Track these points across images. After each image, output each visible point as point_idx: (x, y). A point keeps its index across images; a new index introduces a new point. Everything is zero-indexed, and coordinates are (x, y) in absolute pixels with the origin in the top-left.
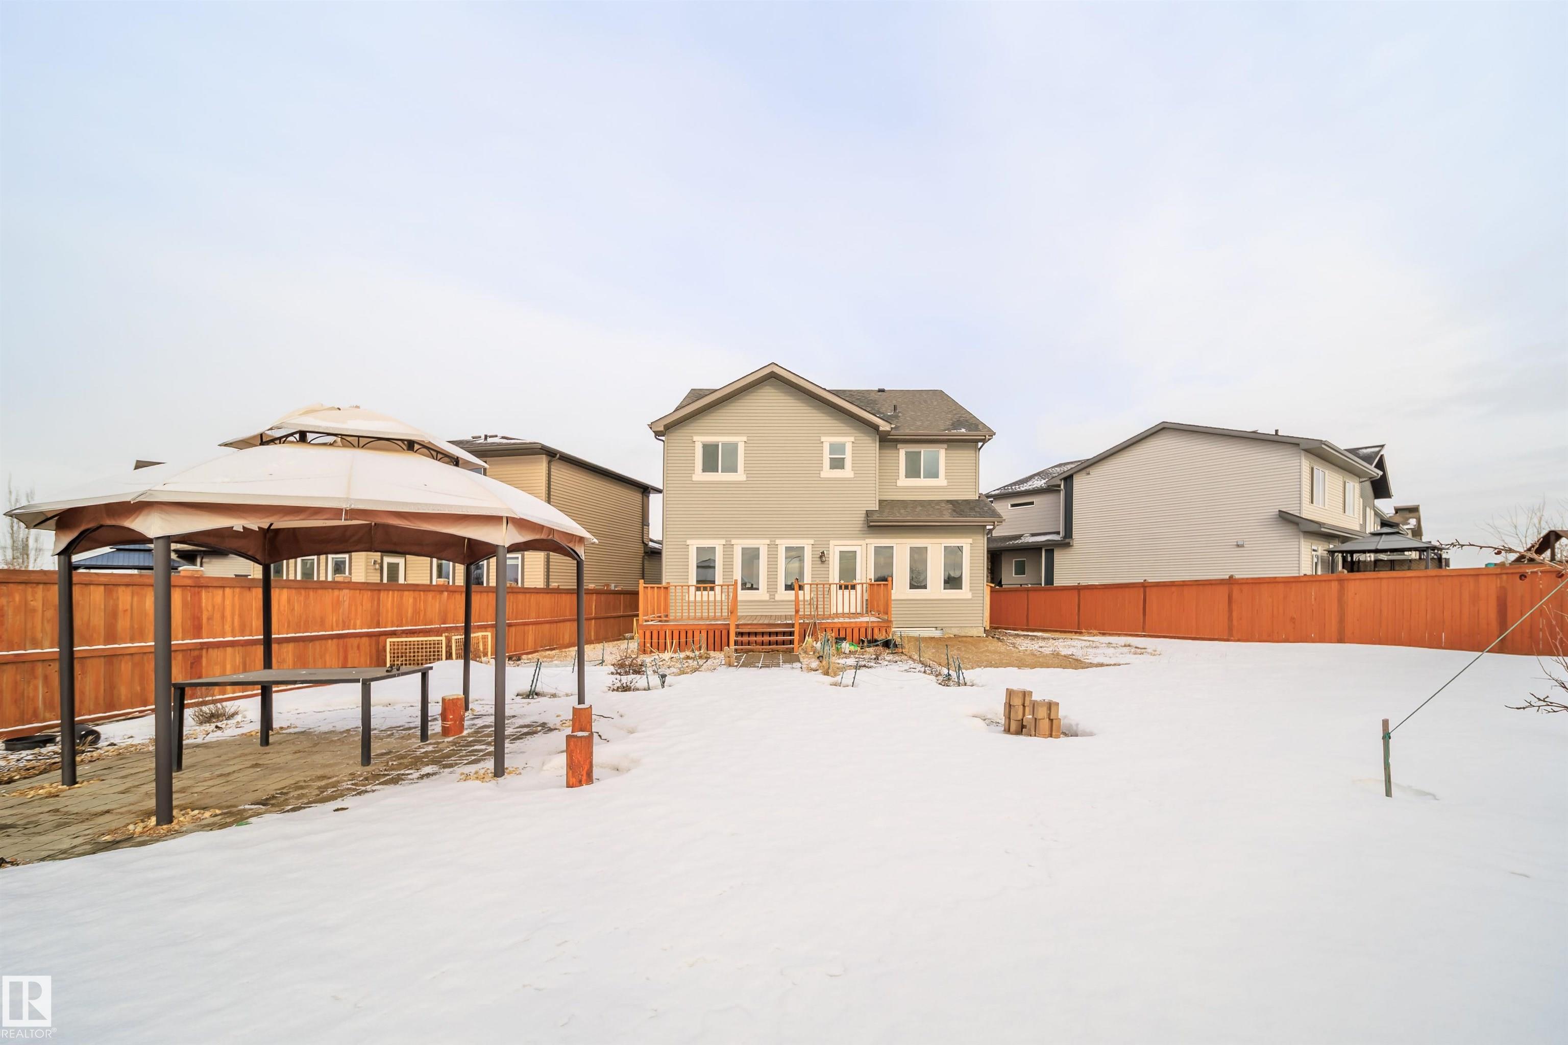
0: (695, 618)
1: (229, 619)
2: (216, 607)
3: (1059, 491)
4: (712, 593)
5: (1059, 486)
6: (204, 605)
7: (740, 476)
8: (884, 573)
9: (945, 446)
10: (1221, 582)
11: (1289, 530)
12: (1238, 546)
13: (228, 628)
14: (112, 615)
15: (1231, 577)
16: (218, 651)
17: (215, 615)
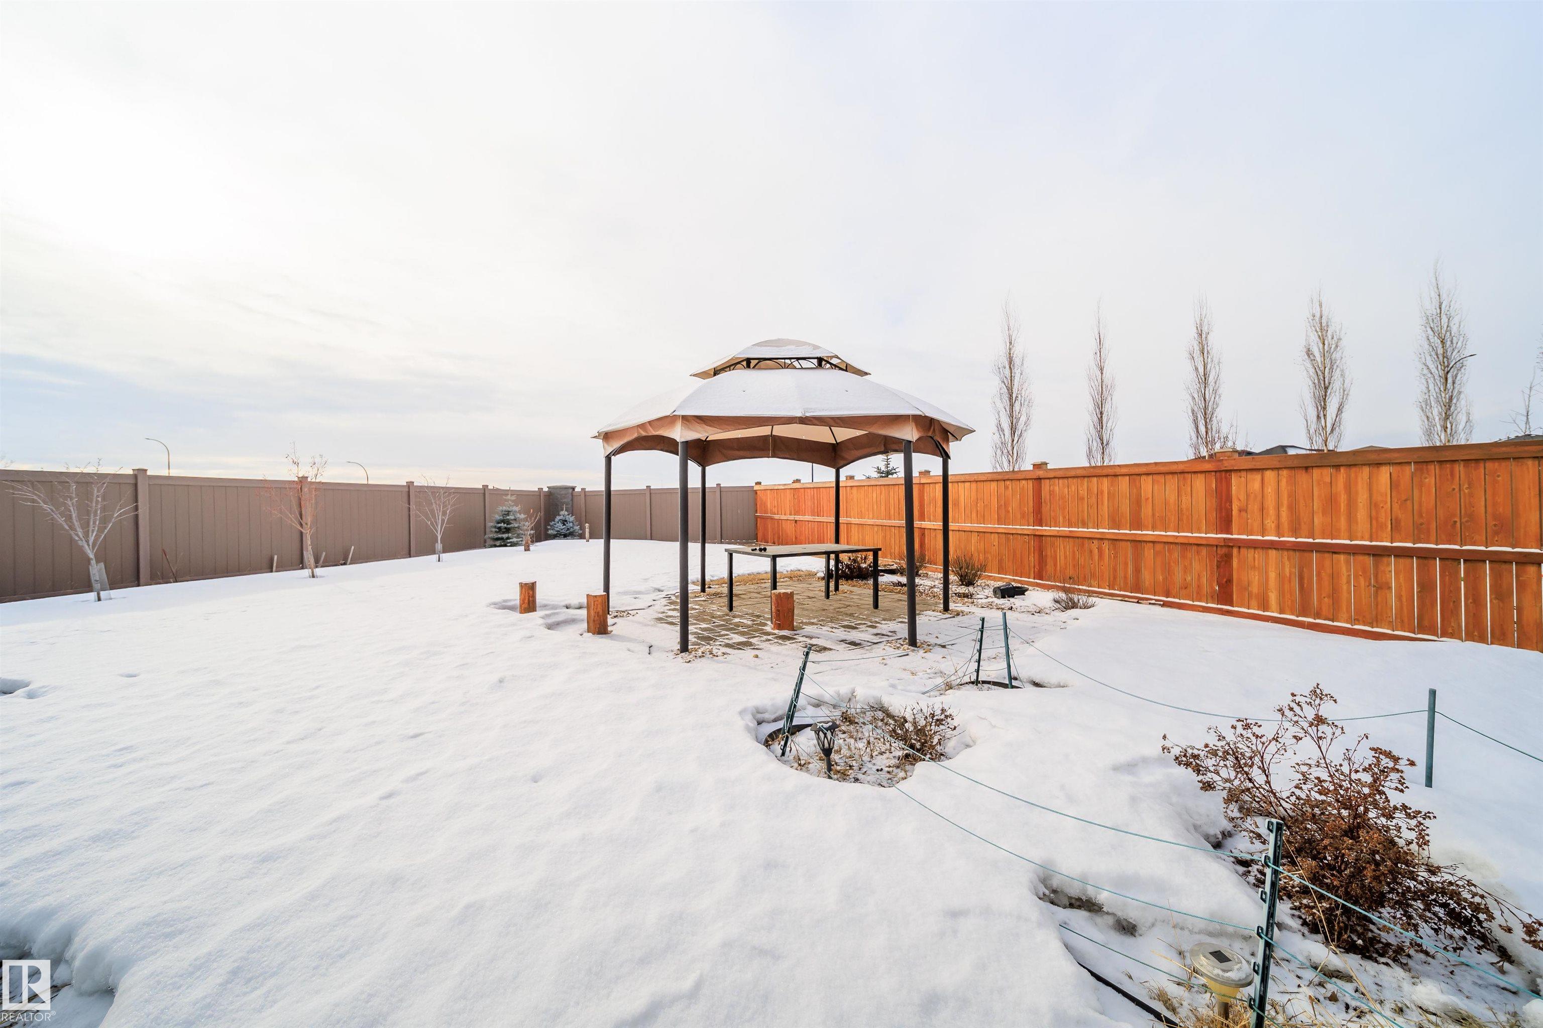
1: (1272, 512)
2: (1252, 496)
6: (1233, 492)
13: (1270, 523)
14: (1137, 503)
16: (1255, 553)
17: (1249, 506)
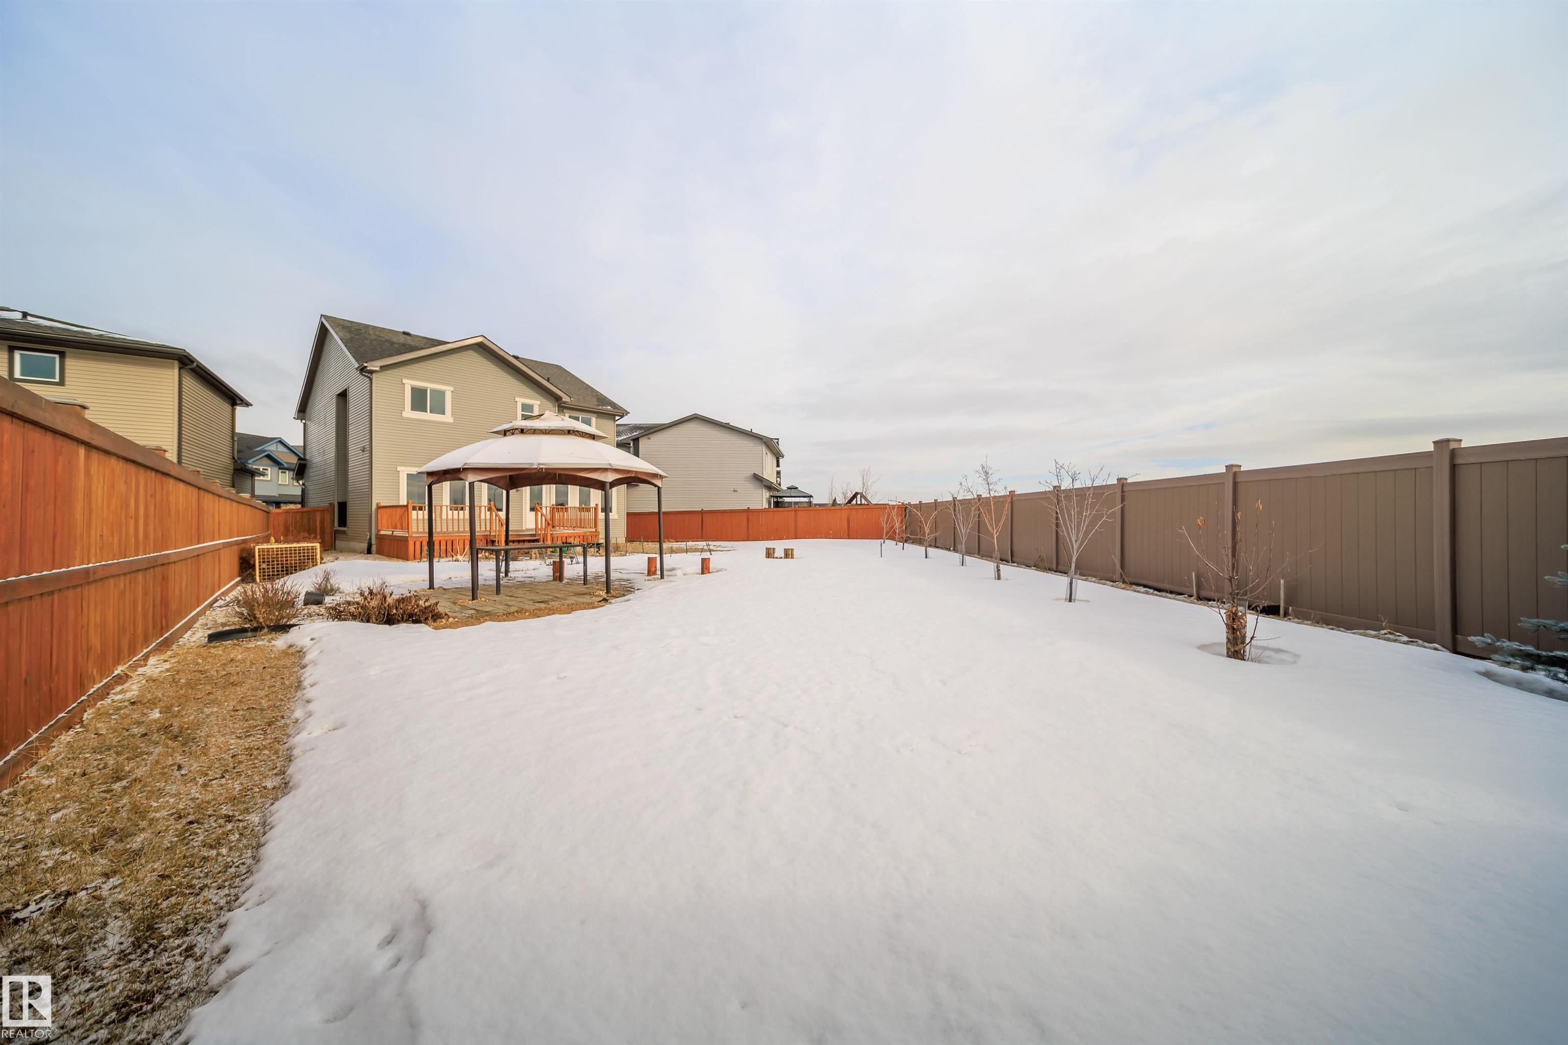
0: (459, 532)
3: (630, 447)
4: (461, 512)
5: (630, 444)
7: (448, 418)
8: (561, 501)
9: (595, 415)
10: (744, 511)
11: (758, 484)
12: (734, 491)
15: (748, 508)
